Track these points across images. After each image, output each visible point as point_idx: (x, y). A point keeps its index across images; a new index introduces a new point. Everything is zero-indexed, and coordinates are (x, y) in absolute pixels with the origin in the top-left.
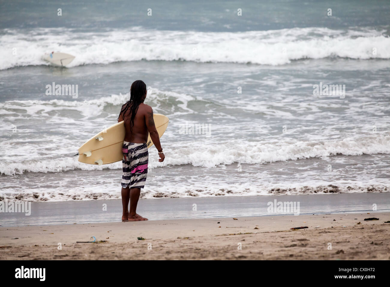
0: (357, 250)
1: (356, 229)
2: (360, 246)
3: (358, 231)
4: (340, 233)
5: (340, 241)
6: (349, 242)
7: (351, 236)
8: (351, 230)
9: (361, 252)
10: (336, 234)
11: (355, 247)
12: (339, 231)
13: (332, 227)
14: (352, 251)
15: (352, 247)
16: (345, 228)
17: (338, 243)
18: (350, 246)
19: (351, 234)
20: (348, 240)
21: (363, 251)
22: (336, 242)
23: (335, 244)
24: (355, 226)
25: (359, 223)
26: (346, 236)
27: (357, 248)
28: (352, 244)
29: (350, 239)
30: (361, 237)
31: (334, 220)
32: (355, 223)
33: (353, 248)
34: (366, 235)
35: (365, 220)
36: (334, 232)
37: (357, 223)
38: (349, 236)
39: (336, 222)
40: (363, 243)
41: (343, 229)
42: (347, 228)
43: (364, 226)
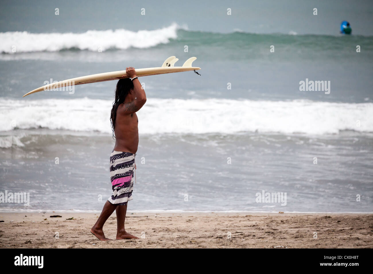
0: (42, 241)
1: (42, 224)
2: (45, 238)
3: (44, 226)
4: (29, 227)
5: (29, 233)
6: (36, 234)
7: (38, 229)
8: (39, 225)
9: (45, 243)
10: (26, 228)
11: (41, 238)
12: (29, 226)
13: (24, 222)
14: (38, 242)
15: (38, 238)
16: (34, 223)
17: (27, 235)
18: (37, 238)
19: (38, 228)
20: (35, 233)
21: (47, 242)
22: (25, 234)
23: (25, 235)
24: (42, 222)
25: (45, 220)
26: (34, 230)
27: (43, 239)
28: (39, 236)
29: (37, 232)
30: (46, 230)
31: (26, 216)
32: (42, 219)
33: (39, 240)
34: (50, 229)
35: (51, 217)
36: (25, 226)
37: (44, 219)
38: (37, 230)
39: (27, 217)
40: (47, 235)
41: (32, 224)
42: (35, 223)
43: (49, 222)
